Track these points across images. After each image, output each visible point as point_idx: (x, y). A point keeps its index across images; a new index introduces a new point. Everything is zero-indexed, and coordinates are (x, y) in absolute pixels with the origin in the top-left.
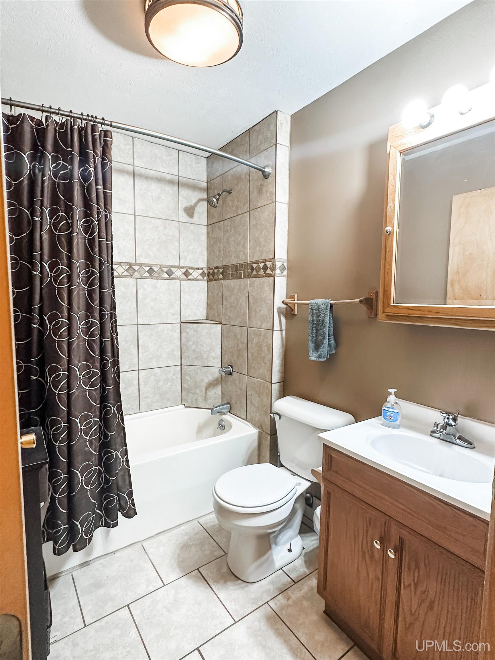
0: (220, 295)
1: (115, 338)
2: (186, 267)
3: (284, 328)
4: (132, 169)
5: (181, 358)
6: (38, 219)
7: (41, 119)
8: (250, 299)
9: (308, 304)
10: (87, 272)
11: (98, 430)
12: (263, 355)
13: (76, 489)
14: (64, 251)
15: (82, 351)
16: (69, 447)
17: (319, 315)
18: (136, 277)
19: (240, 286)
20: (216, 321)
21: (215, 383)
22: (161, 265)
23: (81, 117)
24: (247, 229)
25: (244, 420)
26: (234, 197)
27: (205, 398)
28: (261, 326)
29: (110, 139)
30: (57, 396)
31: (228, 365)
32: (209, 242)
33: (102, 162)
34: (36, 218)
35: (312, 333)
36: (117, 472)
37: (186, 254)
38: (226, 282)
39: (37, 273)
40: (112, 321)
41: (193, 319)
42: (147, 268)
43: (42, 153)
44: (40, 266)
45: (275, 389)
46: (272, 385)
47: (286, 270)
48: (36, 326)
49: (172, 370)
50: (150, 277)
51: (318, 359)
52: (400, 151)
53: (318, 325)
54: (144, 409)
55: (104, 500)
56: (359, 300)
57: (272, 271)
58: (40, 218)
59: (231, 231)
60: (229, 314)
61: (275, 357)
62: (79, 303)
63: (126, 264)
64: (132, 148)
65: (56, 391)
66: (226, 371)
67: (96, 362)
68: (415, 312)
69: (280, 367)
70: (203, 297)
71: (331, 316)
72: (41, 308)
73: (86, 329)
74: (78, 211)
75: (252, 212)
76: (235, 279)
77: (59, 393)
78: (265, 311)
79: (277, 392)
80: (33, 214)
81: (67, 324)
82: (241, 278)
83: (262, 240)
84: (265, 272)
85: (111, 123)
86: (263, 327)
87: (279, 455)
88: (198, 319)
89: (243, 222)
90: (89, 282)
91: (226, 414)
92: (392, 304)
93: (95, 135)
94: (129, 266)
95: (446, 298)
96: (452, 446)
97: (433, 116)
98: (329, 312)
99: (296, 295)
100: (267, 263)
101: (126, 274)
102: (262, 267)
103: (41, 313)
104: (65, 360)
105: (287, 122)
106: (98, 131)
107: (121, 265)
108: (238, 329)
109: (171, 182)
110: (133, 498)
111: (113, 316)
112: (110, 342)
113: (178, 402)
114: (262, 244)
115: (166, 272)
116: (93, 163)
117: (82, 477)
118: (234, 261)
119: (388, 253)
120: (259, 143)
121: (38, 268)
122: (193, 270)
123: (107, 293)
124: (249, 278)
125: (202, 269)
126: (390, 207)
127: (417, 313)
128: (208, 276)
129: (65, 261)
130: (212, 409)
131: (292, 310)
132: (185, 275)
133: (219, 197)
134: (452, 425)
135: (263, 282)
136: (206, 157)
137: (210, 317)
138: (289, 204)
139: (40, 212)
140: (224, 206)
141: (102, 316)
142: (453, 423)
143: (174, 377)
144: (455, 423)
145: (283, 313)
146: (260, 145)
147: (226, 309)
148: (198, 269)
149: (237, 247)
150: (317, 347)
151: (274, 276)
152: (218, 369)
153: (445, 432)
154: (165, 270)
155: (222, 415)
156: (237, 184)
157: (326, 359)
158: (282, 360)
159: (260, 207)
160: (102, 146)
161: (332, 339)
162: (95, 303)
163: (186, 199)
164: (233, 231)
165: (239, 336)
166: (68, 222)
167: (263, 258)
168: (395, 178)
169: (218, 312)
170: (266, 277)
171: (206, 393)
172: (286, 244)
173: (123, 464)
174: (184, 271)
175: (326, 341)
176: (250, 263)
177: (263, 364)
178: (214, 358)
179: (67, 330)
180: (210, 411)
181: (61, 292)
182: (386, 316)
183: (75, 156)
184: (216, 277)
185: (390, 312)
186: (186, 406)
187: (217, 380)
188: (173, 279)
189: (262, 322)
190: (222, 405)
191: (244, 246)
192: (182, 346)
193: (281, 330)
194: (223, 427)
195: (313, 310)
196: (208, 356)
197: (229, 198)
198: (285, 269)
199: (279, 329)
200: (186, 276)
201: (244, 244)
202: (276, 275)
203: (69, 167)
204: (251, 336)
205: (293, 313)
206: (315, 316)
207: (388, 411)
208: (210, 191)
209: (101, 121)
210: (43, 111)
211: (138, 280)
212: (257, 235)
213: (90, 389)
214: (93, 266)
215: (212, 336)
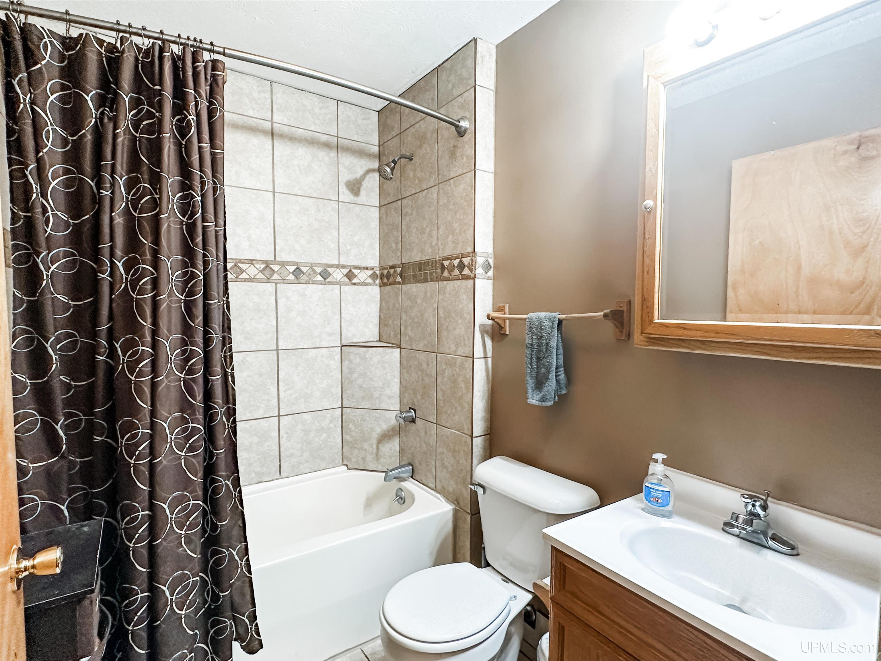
0: (397, 305)
1: (229, 374)
2: (348, 266)
3: (490, 354)
4: (270, 127)
5: (342, 398)
6: (106, 193)
7: (114, 43)
8: (441, 312)
9: (525, 319)
10: (185, 274)
11: (200, 519)
12: (460, 394)
13: (161, 615)
14: (146, 242)
15: (174, 395)
16: (152, 549)
17: (542, 337)
18: (275, 281)
19: (426, 293)
20: (392, 344)
21: (390, 433)
22: (312, 264)
23: (178, 40)
24: (435, 210)
25: (433, 490)
26: (416, 165)
27: (377, 455)
28: (456, 351)
29: (221, 73)
30: (132, 469)
31: (410, 408)
32: (381, 231)
33: (208, 107)
34: (103, 192)
35: (531, 363)
36: (231, 582)
37: (349, 247)
38: (405, 288)
39: (104, 276)
40: (225, 348)
41: (360, 341)
42: (292, 268)
43: (116, 94)
44: (109, 265)
45: (477, 445)
46: (473, 439)
47: (492, 269)
48: (102, 358)
49: (328, 415)
50: (296, 281)
51: (540, 403)
52: (665, 82)
53: (540, 351)
54: (287, 473)
55: (211, 627)
56: (602, 313)
57: (471, 270)
58: (110, 192)
59: (412, 214)
60: (410, 334)
61: (477, 398)
62: (170, 322)
63: (260, 262)
64: (270, 96)
65: (132, 459)
66: (405, 417)
67: (197, 414)
68: (695, 333)
69: (485, 412)
70: (374, 309)
71: (560, 338)
72: (110, 330)
73: (181, 361)
74: (169, 182)
75: (441, 186)
76: (419, 282)
77: (136, 462)
78: (461, 330)
79: (480, 449)
80: (99, 186)
81: (150, 355)
82: (426, 281)
83: (456, 225)
84: (461, 272)
85: (224, 50)
86: (459, 353)
87: (484, 548)
88: (367, 340)
89: (429, 200)
90: (187, 289)
91: (406, 480)
92: (656, 321)
93: (198, 66)
94: (265, 265)
95: (726, 310)
96: (762, 552)
97: (717, 26)
98: (556, 331)
99: (507, 306)
100: (463, 259)
101: (260, 276)
102: (456, 265)
103: (111, 338)
104: (147, 410)
105: (491, 55)
106: (201, 61)
107: (253, 264)
108: (422, 356)
109: (327, 145)
110: (257, 623)
111: (226, 341)
112: (220, 381)
113: (337, 462)
114: (457, 231)
115: (320, 274)
116: (194, 109)
117: (172, 595)
118: (416, 257)
119: (648, 242)
120: (450, 86)
121: (106, 268)
122: (359, 271)
123: (216, 305)
124: (438, 281)
125: (372, 269)
126: (651, 170)
127: (698, 335)
128: (381, 279)
129: (148, 257)
130: (386, 472)
131: (501, 328)
132: (347, 277)
133: (395, 165)
134: (759, 516)
135: (459, 286)
136: (377, 110)
137: (384, 337)
138: (496, 173)
139: (111, 183)
140: (403, 179)
141: (207, 342)
142: (762, 513)
143: (332, 425)
144: (764, 513)
145: (487, 333)
146: (452, 89)
147: (406, 327)
148: (367, 269)
149: (421, 237)
150: (539, 385)
151: (474, 278)
152: (395, 414)
153: (749, 528)
154: (319, 270)
155: (401, 481)
156: (420, 147)
157: (552, 402)
158: (487, 403)
159: (453, 178)
160: (209, 83)
161: (562, 372)
162: (197, 321)
163: (348, 170)
164: (415, 212)
165: (424, 366)
166: (155, 198)
167: (458, 252)
168: (657, 125)
169: (395, 331)
170: (462, 279)
171: (378, 449)
172: (492, 230)
173: (242, 569)
174: (345, 271)
175: (553, 375)
176: (440, 260)
177: (459, 409)
178: (390, 397)
179: (149, 364)
180: (384, 474)
181: (141, 305)
182: (646, 339)
183: (165, 99)
184: (391, 280)
185: (654, 333)
186: (348, 467)
187: (393, 429)
188: (330, 283)
189: (457, 346)
190: (401, 466)
191: (430, 236)
192: (343, 380)
193: (486, 358)
194: (402, 499)
195: (532, 328)
196: (381, 395)
197: (410, 167)
198: (491, 267)
199: (483, 356)
200: (349, 279)
201: (431, 231)
202: (477, 277)
203: (157, 114)
204: (441, 365)
205: (502, 332)
206: (535, 337)
207: (653, 489)
208: (384, 158)
209: (209, 47)
210: (118, 31)
211: (278, 285)
212: (449, 218)
213: (187, 454)
214: (194, 266)
215: (386, 365)
